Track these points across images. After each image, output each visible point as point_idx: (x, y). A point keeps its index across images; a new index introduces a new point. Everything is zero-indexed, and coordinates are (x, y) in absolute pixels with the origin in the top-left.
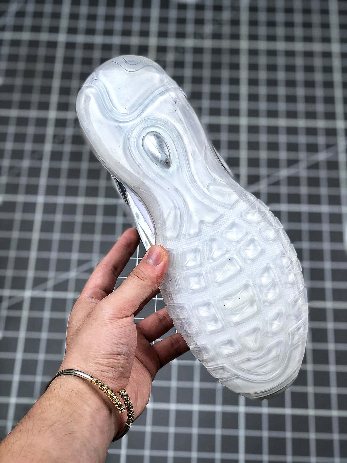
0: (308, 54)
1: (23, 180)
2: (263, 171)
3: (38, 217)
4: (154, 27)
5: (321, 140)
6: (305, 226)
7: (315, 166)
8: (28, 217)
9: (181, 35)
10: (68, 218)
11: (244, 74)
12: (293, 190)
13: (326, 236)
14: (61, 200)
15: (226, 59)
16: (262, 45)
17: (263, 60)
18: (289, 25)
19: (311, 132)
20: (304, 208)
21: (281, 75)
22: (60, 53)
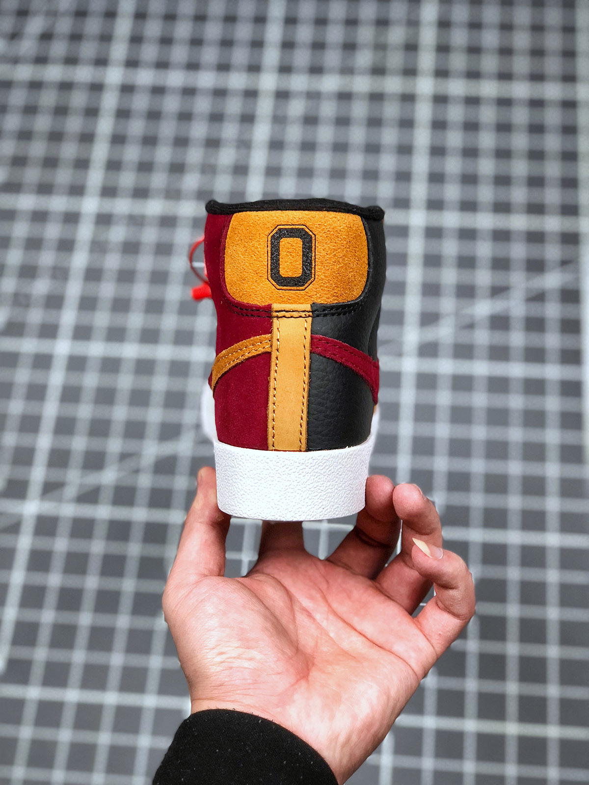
0: (537, 104)
1: (35, 316)
2: (447, 304)
3: (57, 378)
4: (271, 56)
5: (552, 252)
6: (516, 402)
7: (538, 297)
8: (38, 377)
9: (316, 70)
10: (108, 381)
11: (422, 137)
12: (499, 338)
13: (553, 420)
14: (96, 349)
15: (391, 110)
16: (457, 87)
17: (456, 113)
18: (506, 52)
19: (536, 237)
20: (517, 370)
21: (487, 140)
22: (110, 101)
